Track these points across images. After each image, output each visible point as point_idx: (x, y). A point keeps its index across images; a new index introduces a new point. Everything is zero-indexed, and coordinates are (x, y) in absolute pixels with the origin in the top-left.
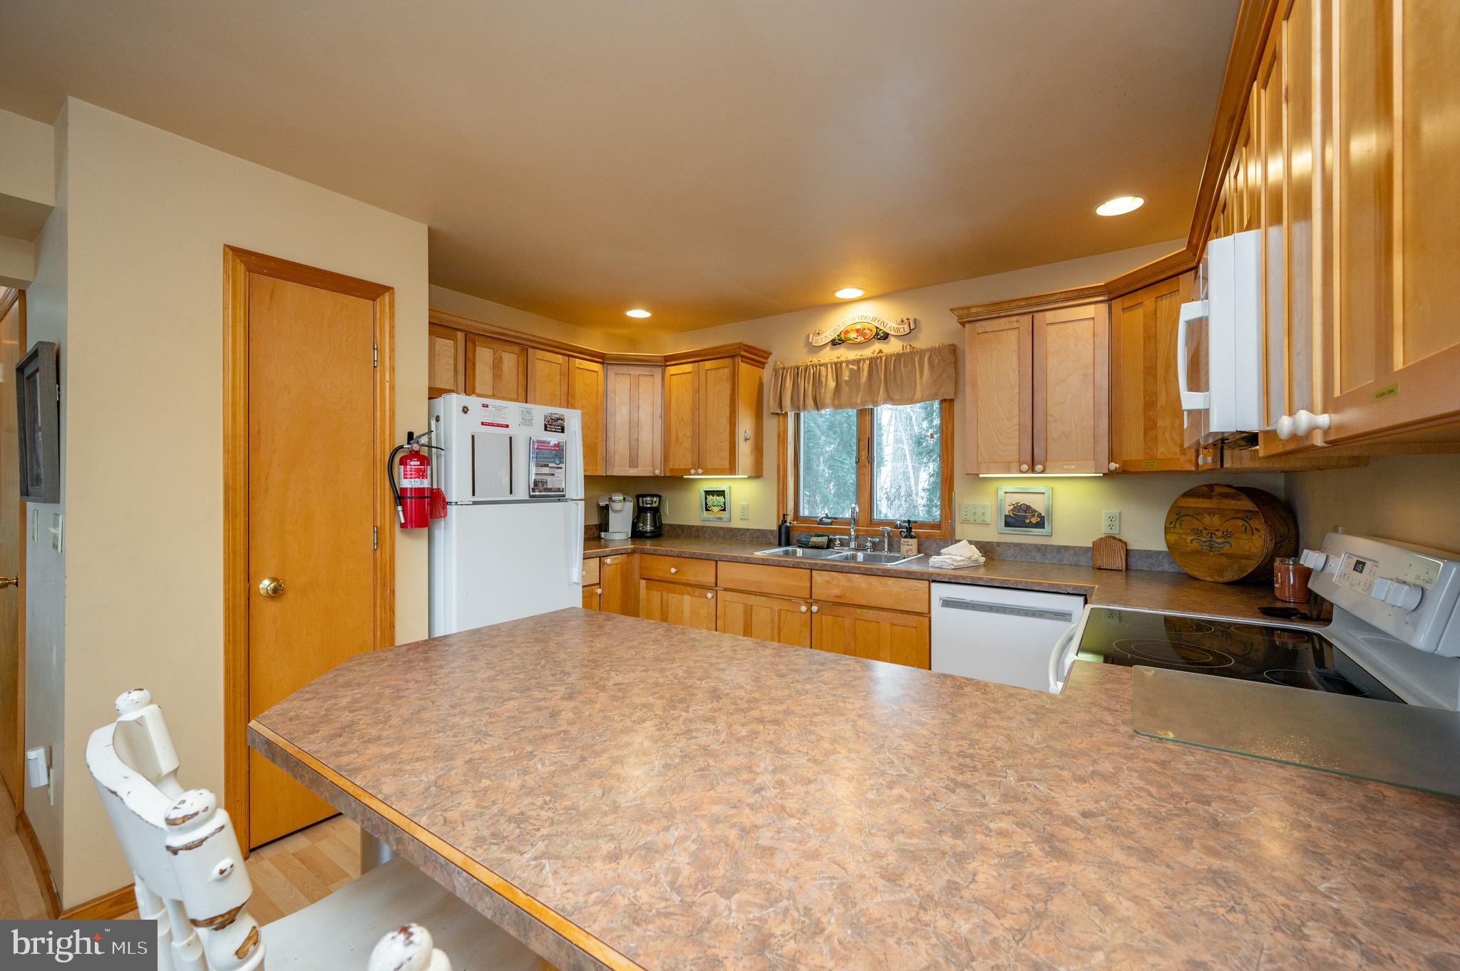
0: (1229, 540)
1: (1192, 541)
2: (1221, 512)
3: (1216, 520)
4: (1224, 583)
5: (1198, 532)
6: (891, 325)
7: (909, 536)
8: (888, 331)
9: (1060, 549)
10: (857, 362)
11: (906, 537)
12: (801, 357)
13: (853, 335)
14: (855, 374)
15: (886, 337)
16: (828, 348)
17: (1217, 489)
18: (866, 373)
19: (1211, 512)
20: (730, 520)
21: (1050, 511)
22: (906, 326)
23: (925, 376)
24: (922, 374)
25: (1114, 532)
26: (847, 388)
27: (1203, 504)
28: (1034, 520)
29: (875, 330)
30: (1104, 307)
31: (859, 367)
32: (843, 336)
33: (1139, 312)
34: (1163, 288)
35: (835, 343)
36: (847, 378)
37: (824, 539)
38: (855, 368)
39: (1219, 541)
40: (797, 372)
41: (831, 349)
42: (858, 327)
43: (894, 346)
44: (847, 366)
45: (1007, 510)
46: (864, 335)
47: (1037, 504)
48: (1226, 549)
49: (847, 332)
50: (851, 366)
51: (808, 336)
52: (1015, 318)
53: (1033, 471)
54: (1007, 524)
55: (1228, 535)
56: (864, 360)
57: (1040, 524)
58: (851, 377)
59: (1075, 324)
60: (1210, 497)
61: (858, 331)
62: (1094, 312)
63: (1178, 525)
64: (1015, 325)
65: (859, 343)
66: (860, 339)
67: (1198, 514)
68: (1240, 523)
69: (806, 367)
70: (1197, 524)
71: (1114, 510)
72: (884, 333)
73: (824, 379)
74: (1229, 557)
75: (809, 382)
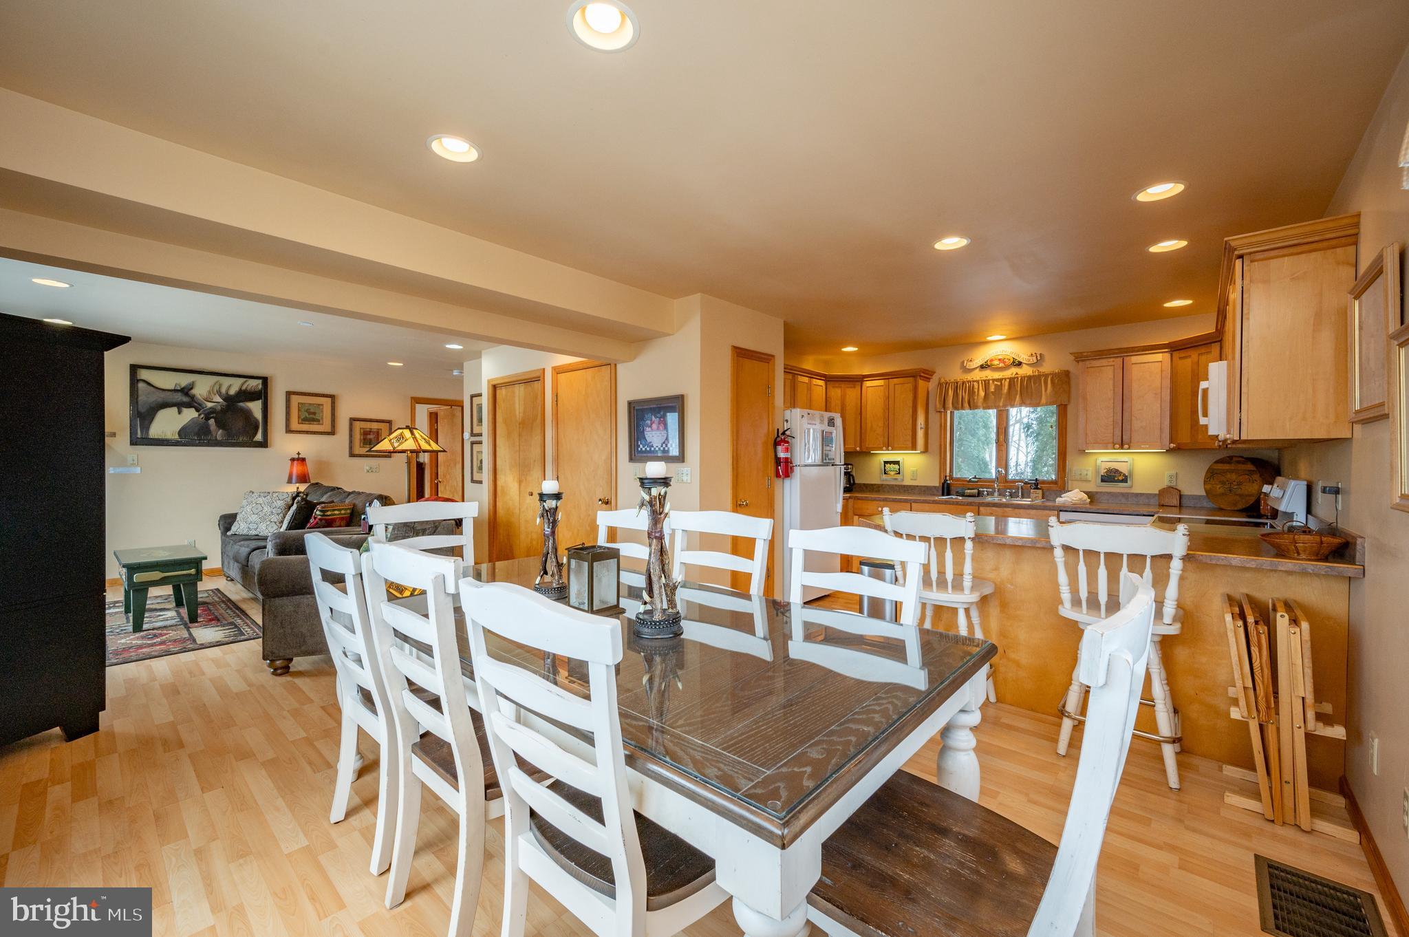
0: (1241, 486)
1: (1219, 488)
2: (1236, 471)
3: (1234, 476)
4: (1237, 511)
5: (1223, 483)
7: (1036, 488)
8: (1022, 361)
9: (1137, 495)
10: (1000, 380)
11: (1034, 489)
12: (956, 375)
13: (996, 362)
14: (999, 388)
15: (1020, 364)
16: (978, 369)
17: (1234, 459)
18: (1006, 387)
19: (1231, 471)
20: (903, 480)
21: (1131, 473)
22: (1035, 358)
23: (1047, 390)
25: (1173, 484)
26: (993, 397)
27: (1226, 467)
28: (1120, 478)
29: (1012, 360)
30: (1168, 356)
31: (1001, 383)
32: (989, 363)
33: (1188, 361)
34: (1203, 350)
35: (982, 367)
37: (976, 491)
38: (999, 384)
39: (1235, 487)
40: (957, 386)
41: (980, 370)
42: (1000, 357)
43: (1025, 371)
44: (993, 382)
45: (1103, 472)
46: (1004, 362)
47: (1123, 468)
48: (1239, 491)
49: (992, 360)
50: (996, 383)
51: (963, 362)
52: (1112, 360)
53: (1122, 448)
54: (1103, 481)
55: (1240, 484)
56: (1005, 379)
57: (1125, 480)
58: (995, 389)
59: (1150, 364)
60: (1229, 463)
61: (1000, 360)
62: (1161, 357)
63: (1212, 480)
64: (1110, 364)
65: (1000, 368)
66: (1002, 365)
67: (1224, 473)
68: (1247, 477)
69: (963, 383)
70: (1223, 479)
71: (1173, 472)
72: (1019, 362)
73: (976, 390)
74: (1241, 495)
75: (965, 393)
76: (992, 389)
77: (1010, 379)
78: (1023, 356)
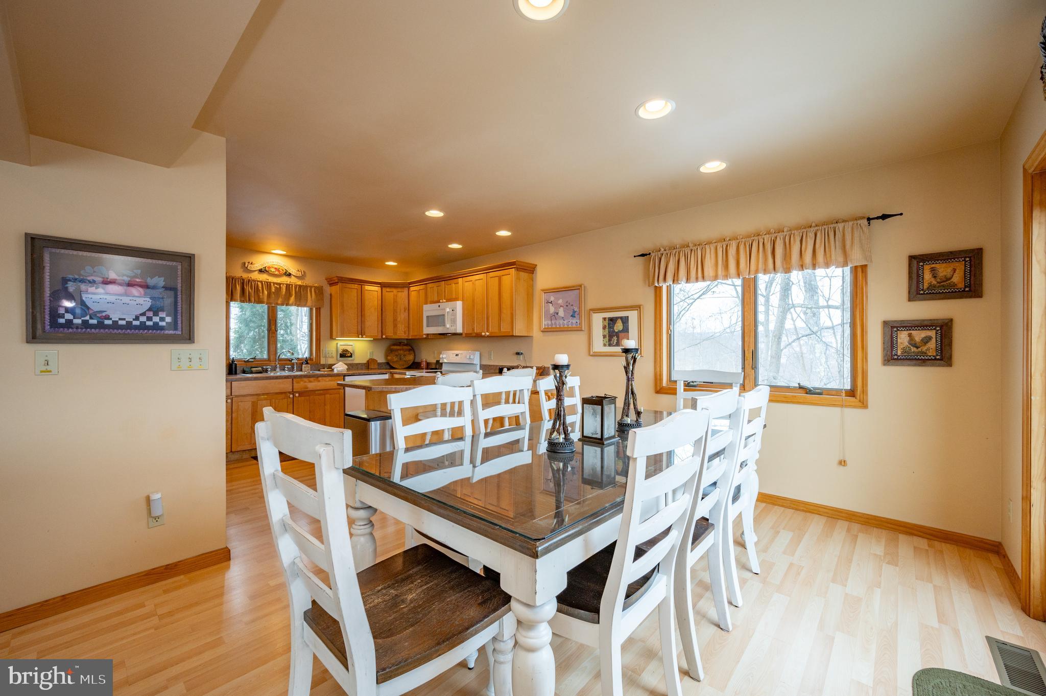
0: (405, 357)
1: (395, 358)
2: (403, 349)
3: (402, 352)
4: (404, 368)
5: (397, 356)
6: (293, 271)
7: (307, 363)
8: (291, 273)
9: (357, 364)
10: (280, 284)
11: (305, 364)
12: (239, 273)
13: (273, 270)
14: (278, 290)
15: (290, 275)
16: (257, 272)
17: (402, 344)
18: (284, 290)
19: (400, 350)
21: (354, 352)
22: (300, 273)
24: (311, 297)
25: (372, 357)
26: (273, 296)
27: (398, 347)
28: (349, 355)
29: (285, 271)
30: (380, 288)
31: (280, 287)
32: (267, 269)
33: (391, 294)
34: (399, 290)
35: (261, 271)
36: (273, 291)
37: (260, 368)
38: (278, 287)
39: (402, 357)
40: (243, 283)
41: (260, 273)
43: (293, 280)
44: (274, 285)
45: (340, 351)
46: (279, 271)
47: (350, 349)
48: (404, 359)
49: (269, 267)
51: (245, 263)
52: (356, 285)
53: (362, 337)
54: (341, 357)
56: (283, 284)
57: (352, 356)
58: (275, 290)
59: (371, 292)
60: (400, 345)
61: (276, 268)
62: (376, 288)
63: (388, 354)
64: (353, 288)
65: (276, 275)
66: (277, 273)
67: (393, 351)
68: (408, 352)
69: (249, 281)
70: (397, 353)
71: (371, 351)
72: (289, 273)
73: (260, 289)
74: (405, 361)
75: (252, 289)
76: (273, 289)
77: (287, 284)
78: (292, 270)
